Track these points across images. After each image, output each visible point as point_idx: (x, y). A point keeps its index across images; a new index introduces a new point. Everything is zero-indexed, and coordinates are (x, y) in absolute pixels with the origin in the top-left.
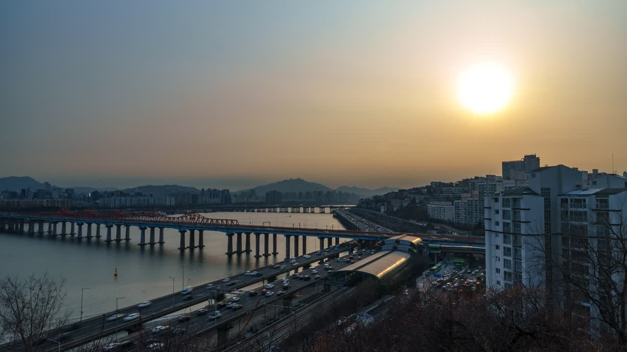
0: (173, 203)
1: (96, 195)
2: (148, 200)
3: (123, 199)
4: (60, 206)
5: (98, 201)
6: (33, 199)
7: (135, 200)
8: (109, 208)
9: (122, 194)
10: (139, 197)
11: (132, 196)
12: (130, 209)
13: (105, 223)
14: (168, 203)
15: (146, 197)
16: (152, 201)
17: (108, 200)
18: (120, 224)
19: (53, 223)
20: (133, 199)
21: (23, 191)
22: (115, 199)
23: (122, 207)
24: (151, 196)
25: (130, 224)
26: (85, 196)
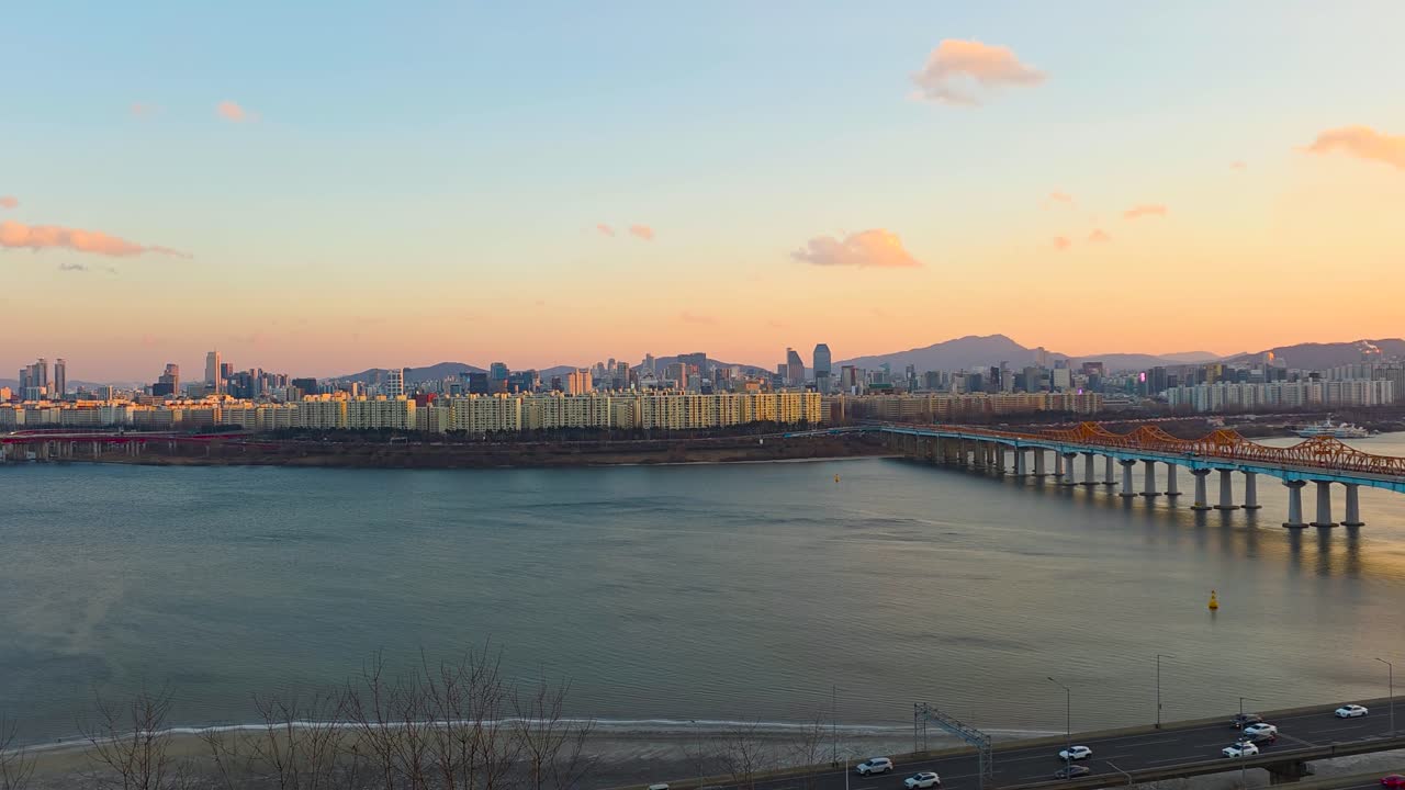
0: (1388, 396)
1: (1160, 377)
2: (1306, 389)
3: (1232, 388)
4: (1074, 409)
5: (1164, 394)
6: (1014, 392)
7: (1265, 390)
8: (1194, 412)
9: (1229, 372)
10: (1276, 382)
11: (1257, 380)
12: (1252, 417)
13: (1189, 458)
14: (1370, 399)
15: (1299, 381)
16: (1317, 392)
17: (1191, 391)
18: (1228, 467)
19: (1066, 455)
20: (1261, 387)
21: (995, 371)
22: (1209, 390)
23: (1230, 412)
24: (1315, 376)
25: (1256, 470)
26: (1131, 381)
